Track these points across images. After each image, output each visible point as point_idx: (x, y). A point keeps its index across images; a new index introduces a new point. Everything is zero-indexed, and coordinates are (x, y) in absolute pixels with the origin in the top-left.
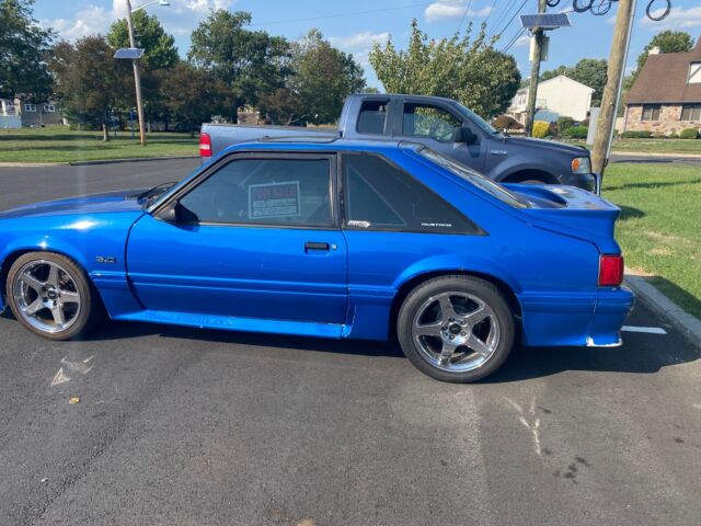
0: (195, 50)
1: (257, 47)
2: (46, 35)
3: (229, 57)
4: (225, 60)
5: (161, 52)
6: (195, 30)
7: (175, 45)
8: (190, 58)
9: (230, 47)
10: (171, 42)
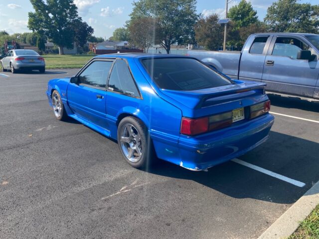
0: (268, 16)
1: (303, 12)
2: (198, 16)
3: (286, 18)
4: (283, 20)
5: (249, 19)
6: (270, 7)
7: (257, 15)
8: (265, 21)
9: (287, 13)
10: (255, 13)
